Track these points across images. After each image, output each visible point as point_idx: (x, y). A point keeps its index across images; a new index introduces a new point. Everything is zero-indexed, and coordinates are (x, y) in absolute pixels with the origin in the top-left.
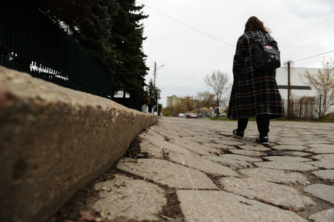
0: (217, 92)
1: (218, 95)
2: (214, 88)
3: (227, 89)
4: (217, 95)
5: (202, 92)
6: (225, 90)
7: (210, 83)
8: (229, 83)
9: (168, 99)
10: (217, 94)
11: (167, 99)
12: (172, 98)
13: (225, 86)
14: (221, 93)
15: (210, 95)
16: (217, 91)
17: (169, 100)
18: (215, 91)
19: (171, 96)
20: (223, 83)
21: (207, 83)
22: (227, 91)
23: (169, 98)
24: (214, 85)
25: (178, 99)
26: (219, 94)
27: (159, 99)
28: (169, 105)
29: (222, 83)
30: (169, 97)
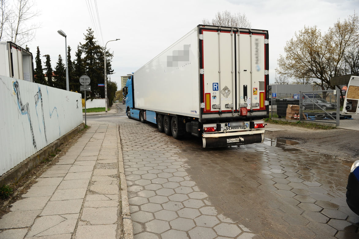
11: (122, 80)
12: (127, 78)
19: (127, 75)
23: (124, 78)
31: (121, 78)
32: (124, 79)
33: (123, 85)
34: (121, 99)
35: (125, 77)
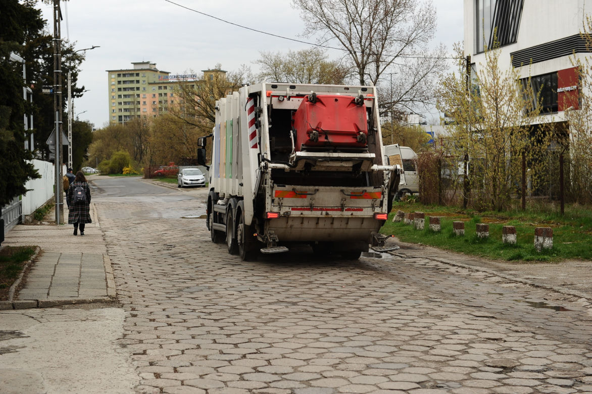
0: (360, 60)
1: (366, 71)
2: (342, 37)
3: (408, 43)
4: (362, 74)
5: (285, 57)
6: (396, 47)
7: (323, 15)
8: (416, 12)
9: (114, 82)
10: (362, 67)
11: (110, 85)
12: (135, 78)
13: (395, 29)
14: (377, 61)
15: (324, 67)
16: (359, 54)
17: (122, 86)
18: (352, 52)
19: (132, 67)
20: (386, 14)
21: (310, 15)
22: (408, 50)
23: (122, 79)
24: (344, 22)
25: (162, 80)
26: (371, 68)
27: (73, 96)
28: (123, 113)
29: (381, 12)
30: (121, 73)
31: (110, 78)
32: (119, 82)
33: (116, 107)
34: (106, 161)
35: (124, 75)
